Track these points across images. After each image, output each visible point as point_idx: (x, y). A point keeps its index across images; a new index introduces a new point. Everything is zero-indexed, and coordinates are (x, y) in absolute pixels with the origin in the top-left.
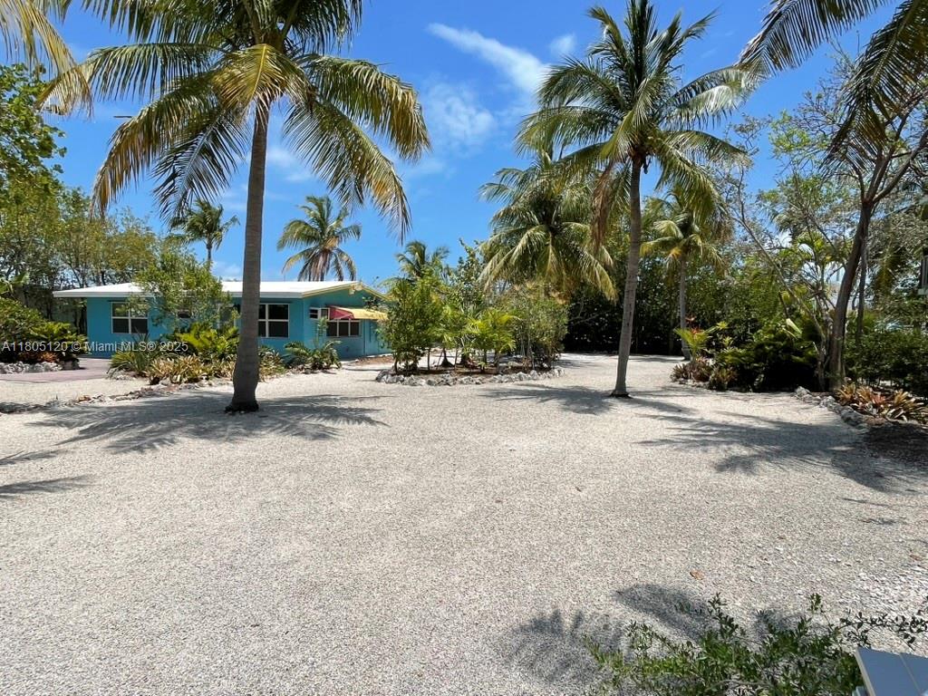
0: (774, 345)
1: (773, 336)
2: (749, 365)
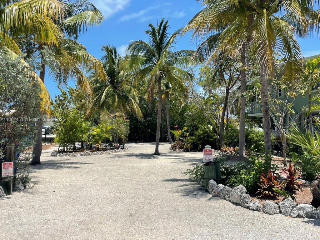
0: (204, 135)
1: (203, 132)
2: (196, 142)
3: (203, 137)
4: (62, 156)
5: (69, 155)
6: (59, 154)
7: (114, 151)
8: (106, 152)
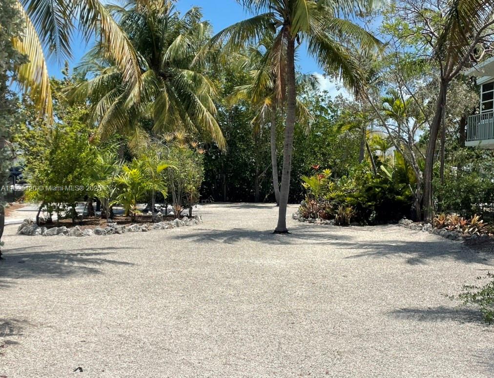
0: (381, 187)
2: (364, 204)
3: (379, 192)
4: (48, 235)
5: (65, 233)
6: (39, 230)
7: (173, 223)
8: (155, 225)
